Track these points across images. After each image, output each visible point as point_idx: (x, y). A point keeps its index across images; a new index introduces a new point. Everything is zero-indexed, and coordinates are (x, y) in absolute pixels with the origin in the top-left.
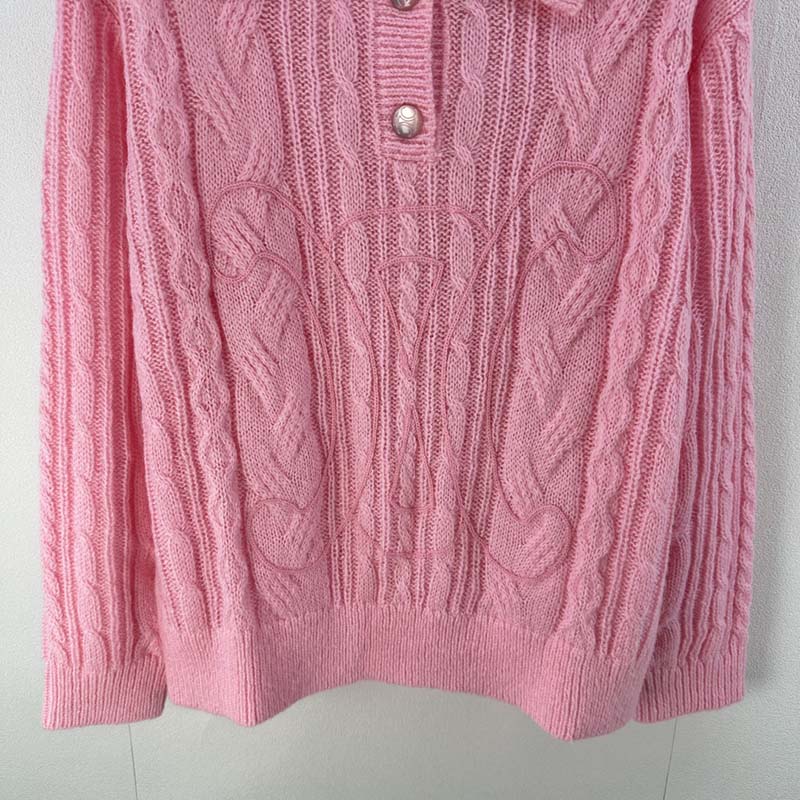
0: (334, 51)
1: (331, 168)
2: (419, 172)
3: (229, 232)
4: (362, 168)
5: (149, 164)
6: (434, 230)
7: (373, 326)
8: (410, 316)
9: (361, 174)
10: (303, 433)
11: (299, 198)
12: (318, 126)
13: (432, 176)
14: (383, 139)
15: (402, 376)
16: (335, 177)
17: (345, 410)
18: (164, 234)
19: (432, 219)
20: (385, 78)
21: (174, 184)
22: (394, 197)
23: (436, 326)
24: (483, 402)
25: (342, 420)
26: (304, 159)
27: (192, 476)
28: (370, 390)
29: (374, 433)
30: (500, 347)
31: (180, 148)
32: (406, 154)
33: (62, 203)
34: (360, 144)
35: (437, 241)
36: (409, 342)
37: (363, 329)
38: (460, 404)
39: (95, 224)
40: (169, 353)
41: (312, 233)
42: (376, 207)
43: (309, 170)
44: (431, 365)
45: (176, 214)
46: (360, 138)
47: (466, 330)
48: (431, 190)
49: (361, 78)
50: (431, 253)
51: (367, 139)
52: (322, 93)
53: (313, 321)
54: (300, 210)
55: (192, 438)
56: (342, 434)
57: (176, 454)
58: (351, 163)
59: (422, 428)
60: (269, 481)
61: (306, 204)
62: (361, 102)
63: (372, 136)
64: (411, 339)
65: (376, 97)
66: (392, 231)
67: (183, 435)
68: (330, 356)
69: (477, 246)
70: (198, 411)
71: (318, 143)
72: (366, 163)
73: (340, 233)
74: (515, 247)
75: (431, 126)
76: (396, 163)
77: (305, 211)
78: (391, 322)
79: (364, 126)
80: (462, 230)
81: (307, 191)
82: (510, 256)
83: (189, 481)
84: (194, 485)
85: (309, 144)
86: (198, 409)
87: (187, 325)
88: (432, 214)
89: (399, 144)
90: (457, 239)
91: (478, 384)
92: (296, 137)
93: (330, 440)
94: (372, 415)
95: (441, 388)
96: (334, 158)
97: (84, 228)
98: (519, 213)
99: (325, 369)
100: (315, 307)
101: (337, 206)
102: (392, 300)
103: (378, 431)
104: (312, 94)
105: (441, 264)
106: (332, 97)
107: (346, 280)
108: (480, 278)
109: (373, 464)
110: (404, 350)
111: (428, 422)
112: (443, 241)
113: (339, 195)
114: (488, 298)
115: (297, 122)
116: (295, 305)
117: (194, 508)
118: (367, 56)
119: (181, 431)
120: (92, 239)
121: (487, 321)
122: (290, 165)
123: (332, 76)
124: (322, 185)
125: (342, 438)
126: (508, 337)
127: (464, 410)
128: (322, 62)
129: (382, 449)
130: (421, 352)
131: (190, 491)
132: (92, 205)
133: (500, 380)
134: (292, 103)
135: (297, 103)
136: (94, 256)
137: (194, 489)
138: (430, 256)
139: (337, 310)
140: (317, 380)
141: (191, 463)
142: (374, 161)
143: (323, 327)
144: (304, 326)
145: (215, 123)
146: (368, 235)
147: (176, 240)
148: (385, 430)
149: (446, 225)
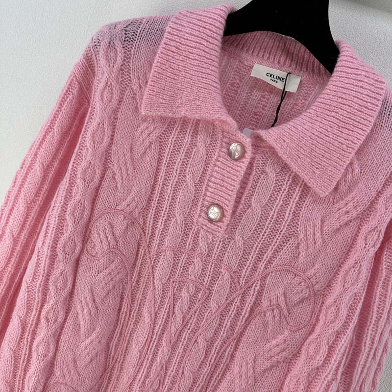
0: (191, 165)
1: (168, 219)
2: (213, 240)
3: (100, 232)
4: (184, 225)
5: (73, 185)
6: (210, 272)
7: (159, 309)
8: (181, 313)
9: (182, 228)
10: (97, 353)
11: (146, 227)
12: (169, 197)
13: (219, 245)
14: (200, 216)
15: (164, 344)
16: (168, 224)
17: (127, 347)
18: (65, 222)
19: (211, 266)
20: (212, 188)
21: (80, 200)
22: (195, 246)
23: (193, 325)
24: (204, 379)
25: (124, 352)
26: (156, 209)
27: (25, 354)
28: (144, 343)
29: (138, 368)
30: (225, 351)
31: (92, 184)
32: (209, 228)
33: (22, 185)
34: (187, 213)
35: (210, 278)
36: (175, 327)
37: (153, 309)
38: (191, 374)
39: (34, 202)
40: (40, 285)
41: (146, 247)
42: (184, 247)
43: (156, 216)
44: (183, 345)
45: (75, 215)
46: (188, 211)
47: (209, 335)
48: (216, 252)
49: (200, 183)
50: (205, 284)
51: (192, 212)
52: (177, 182)
53: (128, 292)
54: (145, 233)
55: (34, 333)
56: (120, 360)
57: (22, 339)
58: (179, 222)
59: (165, 378)
60: (67, 373)
61: (149, 231)
62: (195, 194)
63: (195, 212)
64: (177, 326)
65: (204, 194)
66: (188, 263)
67: (29, 330)
68: (130, 314)
69: (230, 291)
70: (43, 321)
71: (166, 204)
72: (187, 224)
73: (161, 253)
74: (251, 301)
75: (226, 220)
76: (202, 230)
77: (146, 234)
78: (169, 311)
79: (193, 206)
80: (225, 279)
81: (151, 225)
82: (247, 304)
83: (23, 356)
84: (24, 360)
85: (161, 203)
86: (43, 319)
87: (56, 273)
88: (212, 263)
89: (207, 222)
90: (221, 282)
91: (206, 367)
92: (156, 197)
93: (113, 360)
94: (140, 358)
95: (184, 360)
96: (171, 215)
97: (27, 202)
98: (259, 284)
99: (124, 321)
100: (132, 285)
101: (164, 239)
102: (174, 300)
103: (140, 368)
104: (172, 181)
105: (208, 292)
106: (182, 185)
107: (154, 278)
108: (227, 309)
109: (130, 385)
110: (170, 330)
111: (170, 376)
112: (213, 280)
113: (167, 234)
114: (227, 322)
115: (159, 191)
116: (121, 281)
117: (19, 372)
118: (206, 173)
119: (29, 328)
120: (29, 209)
121: (223, 334)
122: (148, 210)
123: (186, 176)
124: (160, 226)
125: (119, 362)
126: (231, 348)
127: (192, 378)
128: (183, 168)
129: (138, 380)
130: (180, 335)
131: (21, 363)
132: (37, 192)
133: (219, 370)
134: (160, 181)
135: (163, 182)
136: (27, 218)
137: (23, 362)
138: (203, 285)
139: (143, 291)
140: (118, 324)
141: (28, 347)
142: (191, 224)
143: (132, 297)
144: (122, 293)
145: (116, 177)
146: (174, 260)
147: (69, 228)
148: (144, 370)
149: (217, 272)
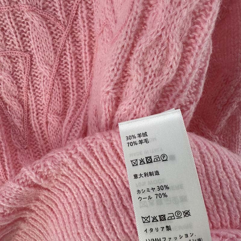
6: (13, 27)
8: (13, 99)
19: (9, 18)
35: (19, 36)
36: (18, 118)
50: (17, 47)
80: (37, 26)
88: (9, 14)
90: (35, 33)
108: (62, 64)
138: (16, 50)
149: (24, 23)
